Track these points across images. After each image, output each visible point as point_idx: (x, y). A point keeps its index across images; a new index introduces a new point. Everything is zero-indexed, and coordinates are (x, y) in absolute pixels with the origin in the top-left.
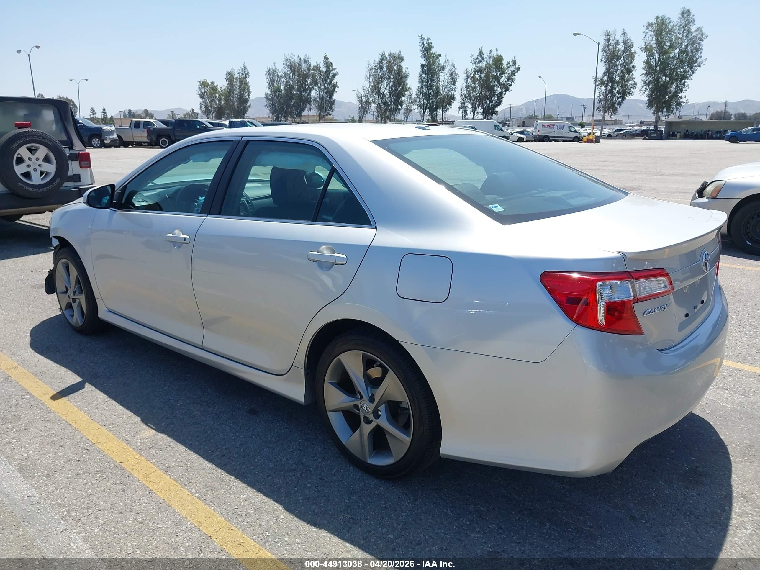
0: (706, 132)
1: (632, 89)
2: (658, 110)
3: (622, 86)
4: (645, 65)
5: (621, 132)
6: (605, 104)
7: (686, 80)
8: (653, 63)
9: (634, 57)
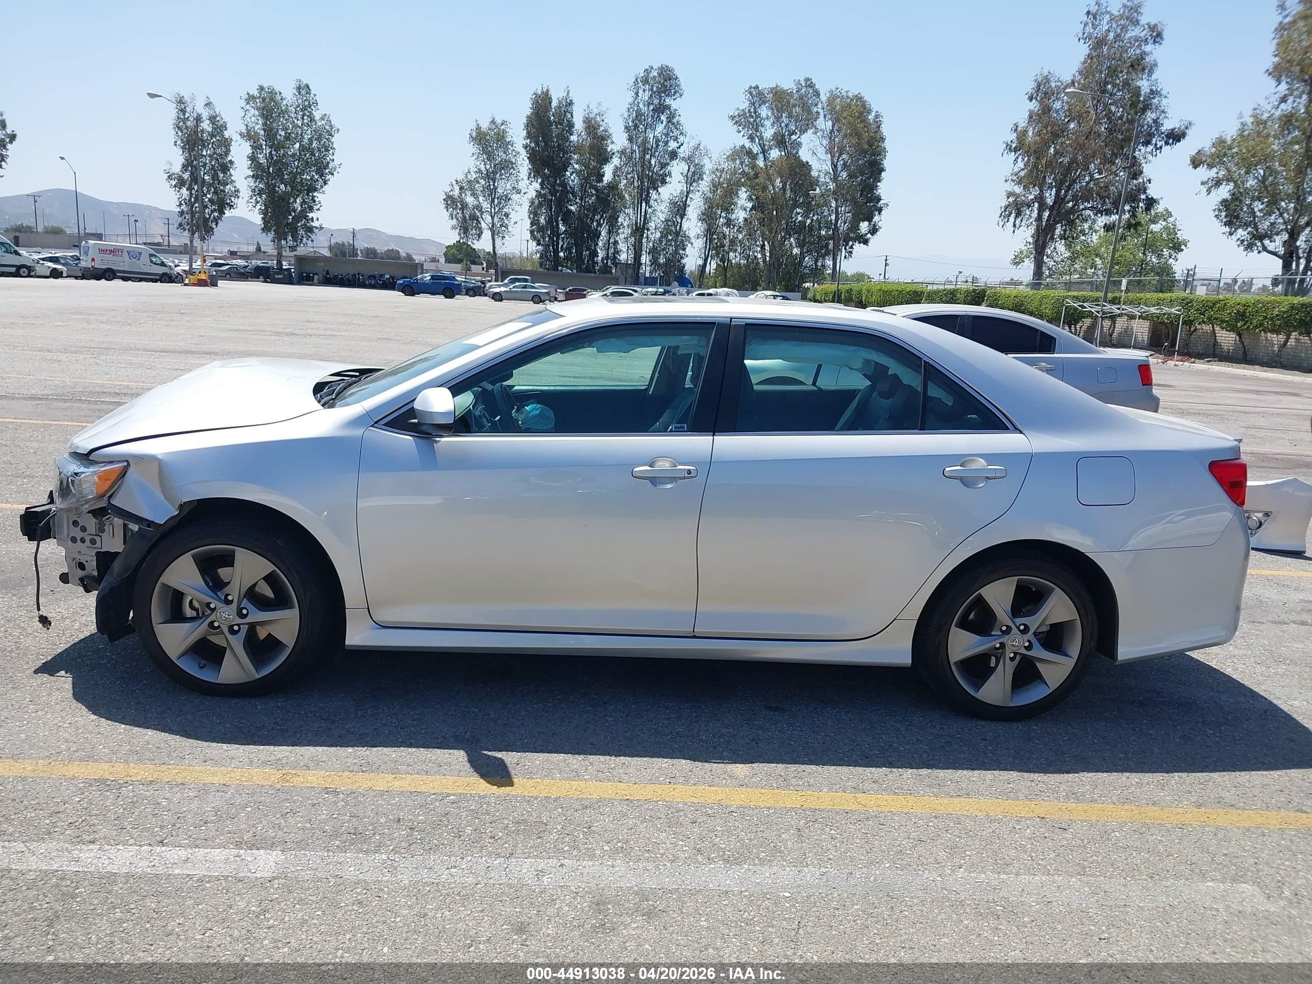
0: (354, 275)
1: (233, 199)
2: (280, 236)
3: (215, 193)
4: (250, 162)
5: (221, 269)
6: (192, 220)
7: (315, 194)
8: (262, 160)
9: (229, 145)
